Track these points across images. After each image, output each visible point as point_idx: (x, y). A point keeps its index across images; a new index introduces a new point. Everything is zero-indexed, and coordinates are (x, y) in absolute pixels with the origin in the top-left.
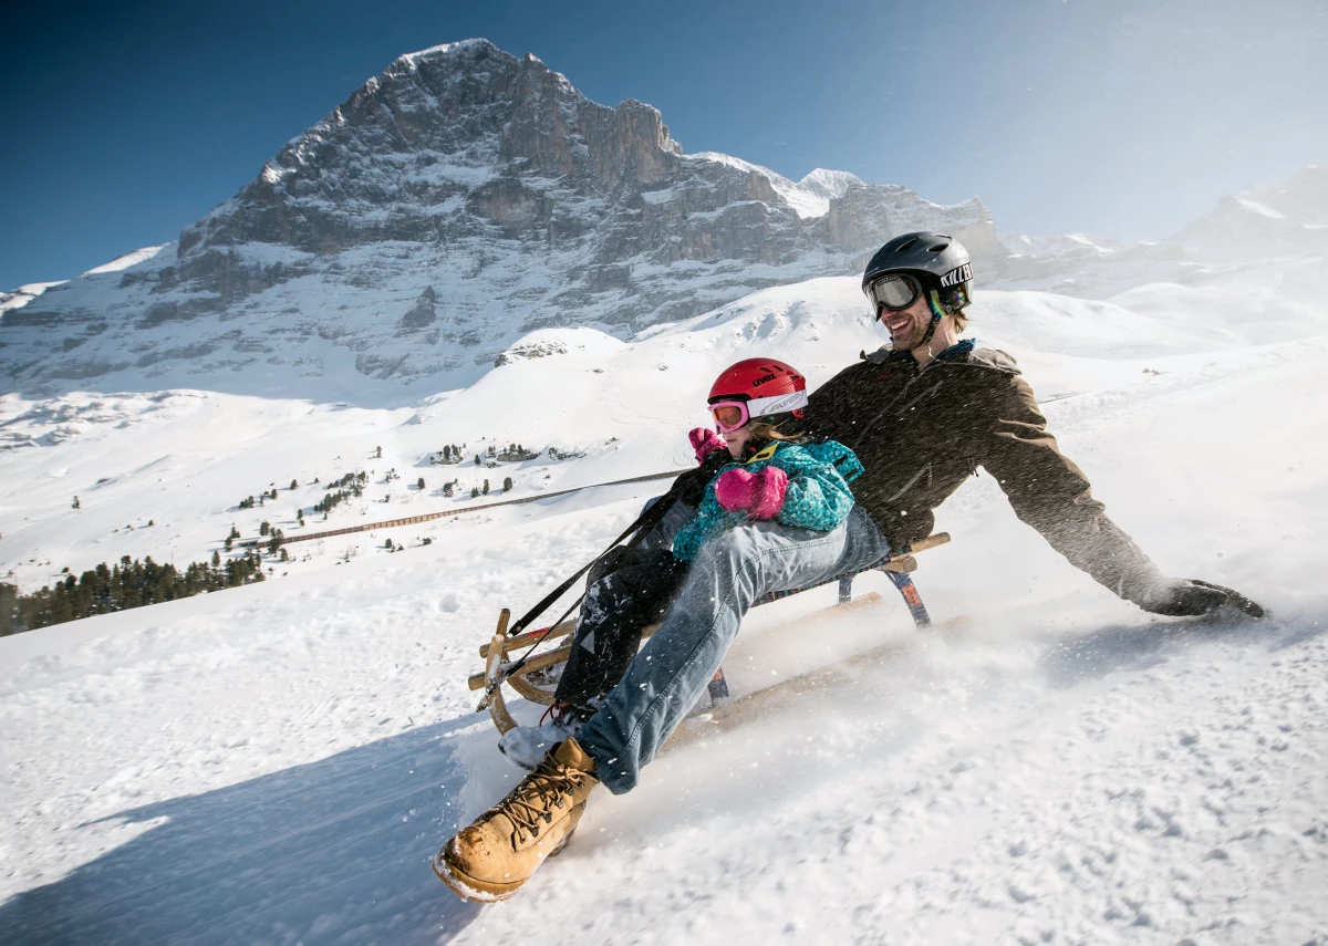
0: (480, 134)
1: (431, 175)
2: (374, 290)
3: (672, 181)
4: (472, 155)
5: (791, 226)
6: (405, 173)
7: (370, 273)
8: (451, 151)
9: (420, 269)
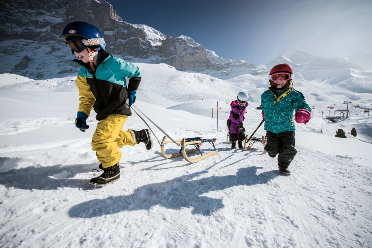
0: (61, 7)
1: (40, 19)
2: (11, 56)
3: (114, 29)
4: (57, 13)
5: (148, 47)
6: (32, 17)
7: (10, 50)
8: (50, 12)
9: (31, 50)
